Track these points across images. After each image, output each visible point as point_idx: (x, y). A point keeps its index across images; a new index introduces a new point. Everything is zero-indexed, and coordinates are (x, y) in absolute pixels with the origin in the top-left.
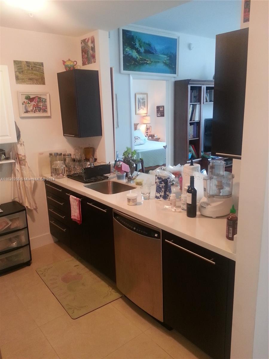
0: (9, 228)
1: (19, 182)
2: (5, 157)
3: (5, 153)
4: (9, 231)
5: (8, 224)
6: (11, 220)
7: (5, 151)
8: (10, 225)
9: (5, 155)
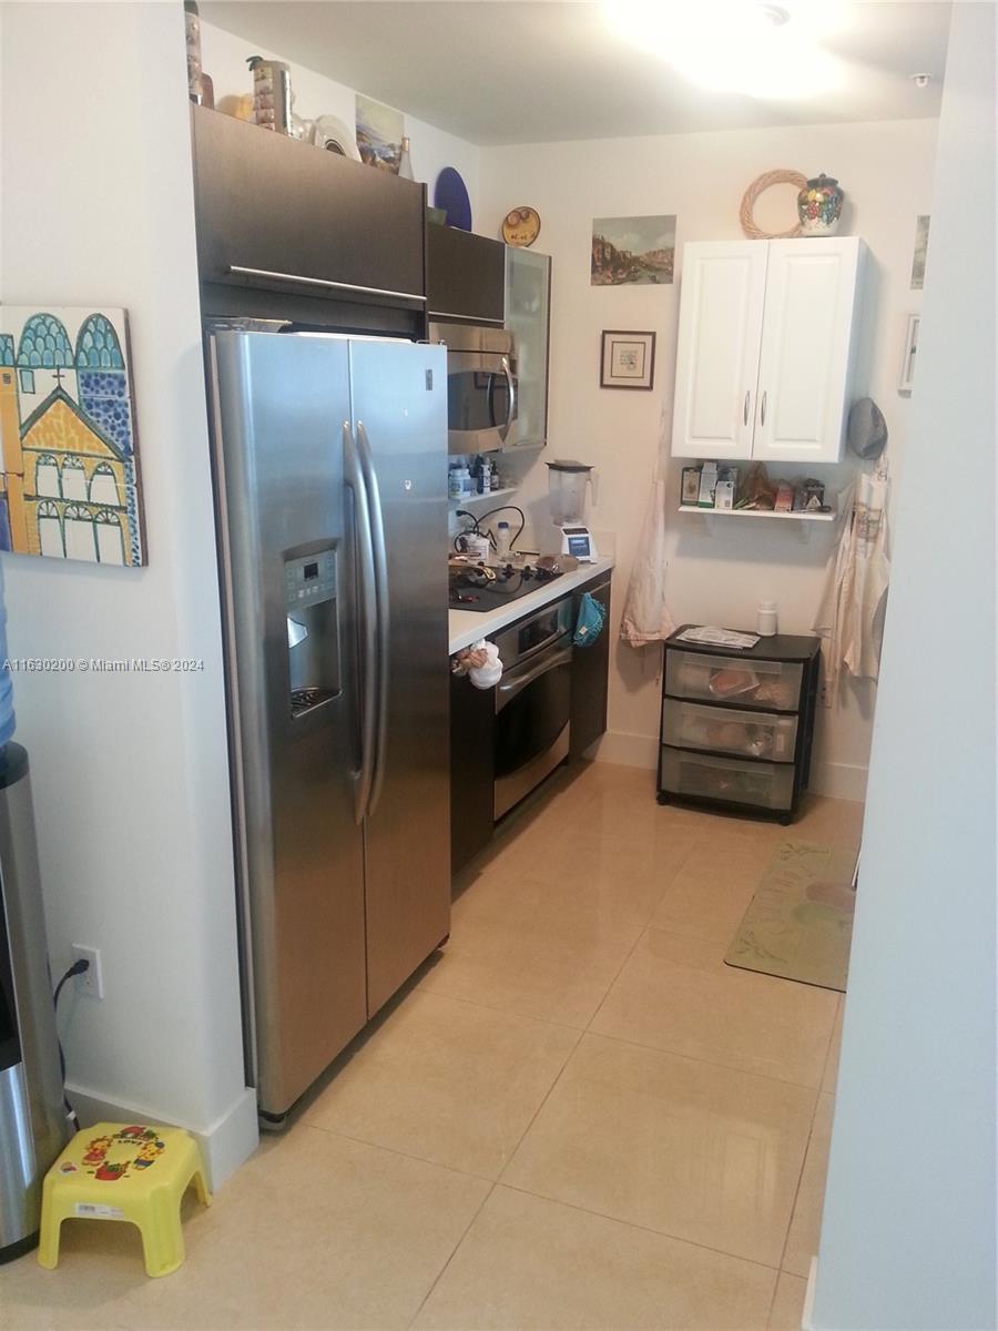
0: (749, 694)
1: (841, 585)
2: (819, 504)
3: (822, 492)
4: (748, 703)
5: (749, 683)
6: (761, 676)
7: (823, 486)
8: (756, 689)
9: (821, 499)
